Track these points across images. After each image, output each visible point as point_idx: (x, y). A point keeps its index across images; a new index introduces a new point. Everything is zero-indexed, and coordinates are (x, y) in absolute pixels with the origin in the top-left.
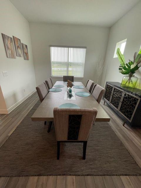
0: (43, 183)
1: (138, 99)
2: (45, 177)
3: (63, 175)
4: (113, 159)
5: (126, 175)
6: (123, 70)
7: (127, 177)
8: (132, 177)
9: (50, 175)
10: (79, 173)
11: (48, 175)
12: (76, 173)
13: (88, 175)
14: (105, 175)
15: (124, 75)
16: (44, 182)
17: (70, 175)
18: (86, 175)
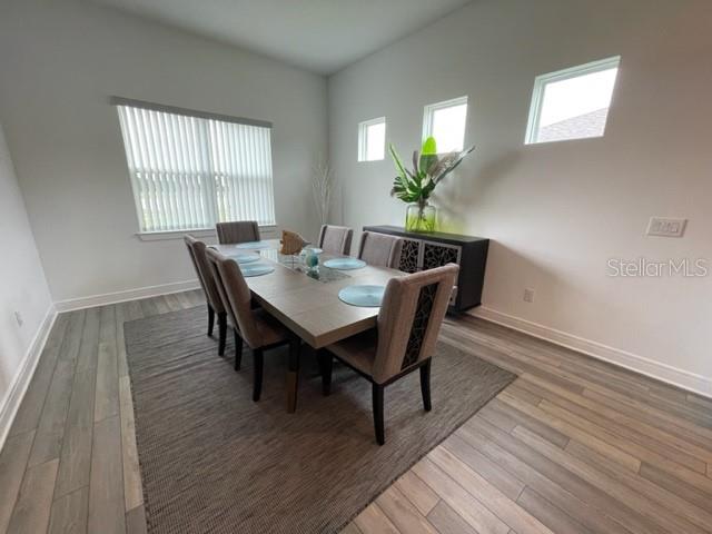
0: (397, 502)
1: (457, 251)
2: (389, 491)
3: (419, 459)
4: (469, 382)
5: (501, 391)
6: (408, 190)
7: (504, 392)
8: (508, 388)
9: (396, 479)
10: (443, 436)
11: (392, 482)
12: (438, 438)
13: (457, 427)
14: (478, 410)
15: (408, 204)
16: (397, 498)
17: (431, 449)
18: (454, 430)
